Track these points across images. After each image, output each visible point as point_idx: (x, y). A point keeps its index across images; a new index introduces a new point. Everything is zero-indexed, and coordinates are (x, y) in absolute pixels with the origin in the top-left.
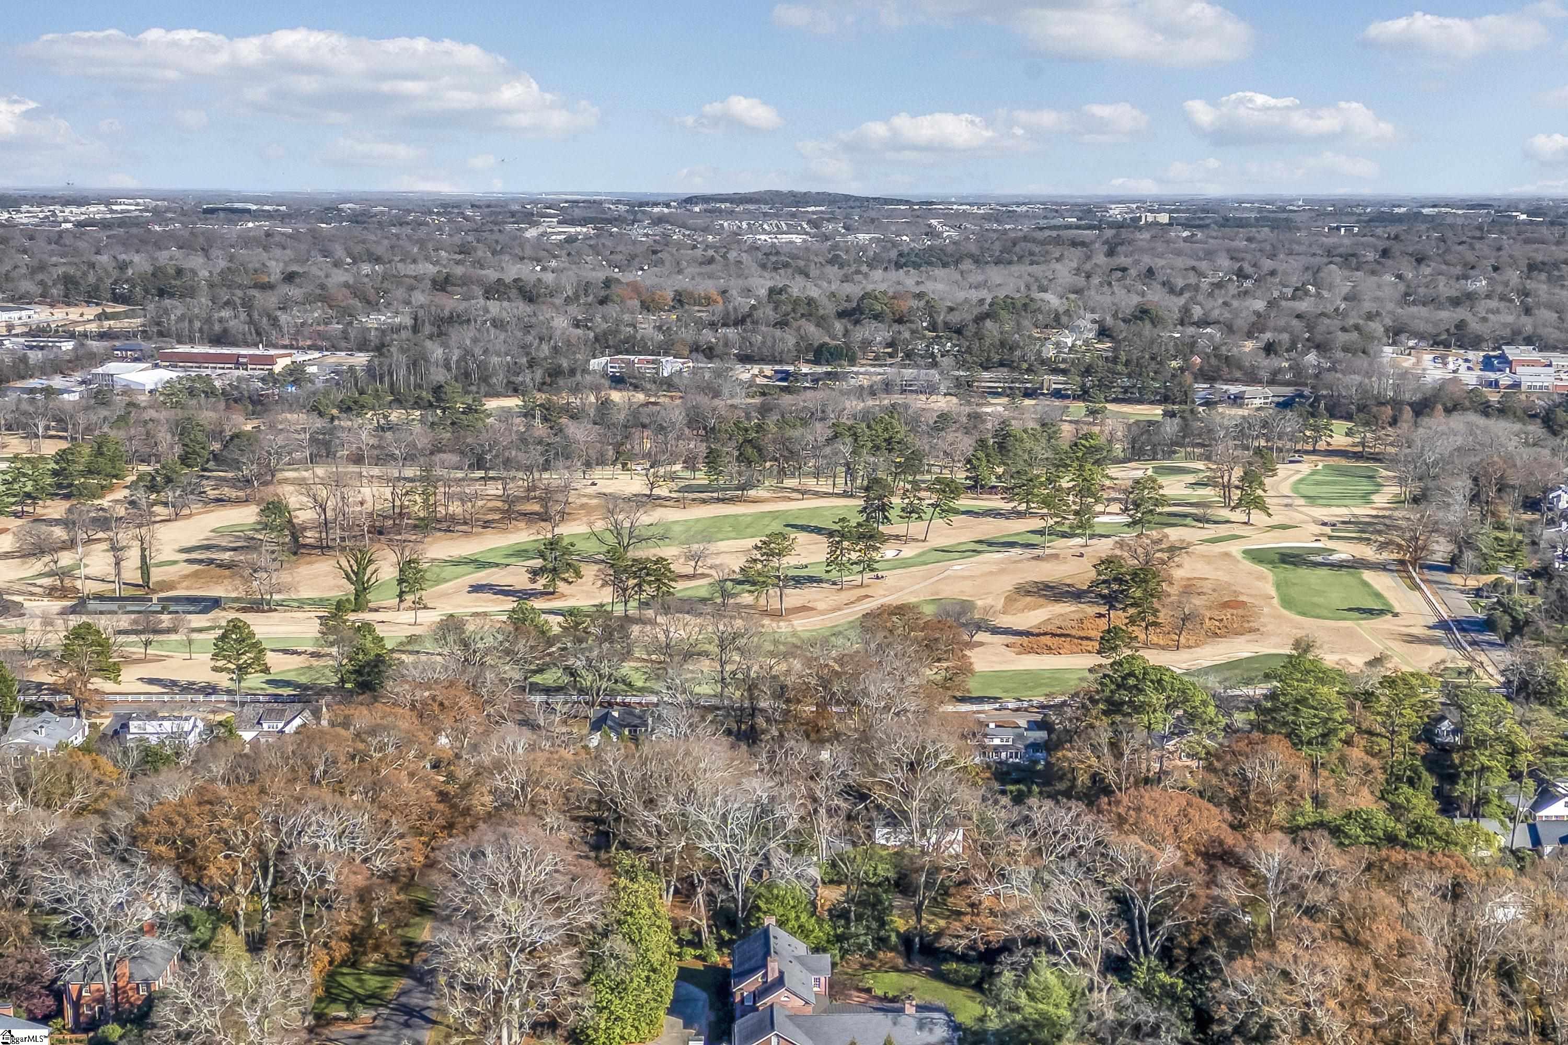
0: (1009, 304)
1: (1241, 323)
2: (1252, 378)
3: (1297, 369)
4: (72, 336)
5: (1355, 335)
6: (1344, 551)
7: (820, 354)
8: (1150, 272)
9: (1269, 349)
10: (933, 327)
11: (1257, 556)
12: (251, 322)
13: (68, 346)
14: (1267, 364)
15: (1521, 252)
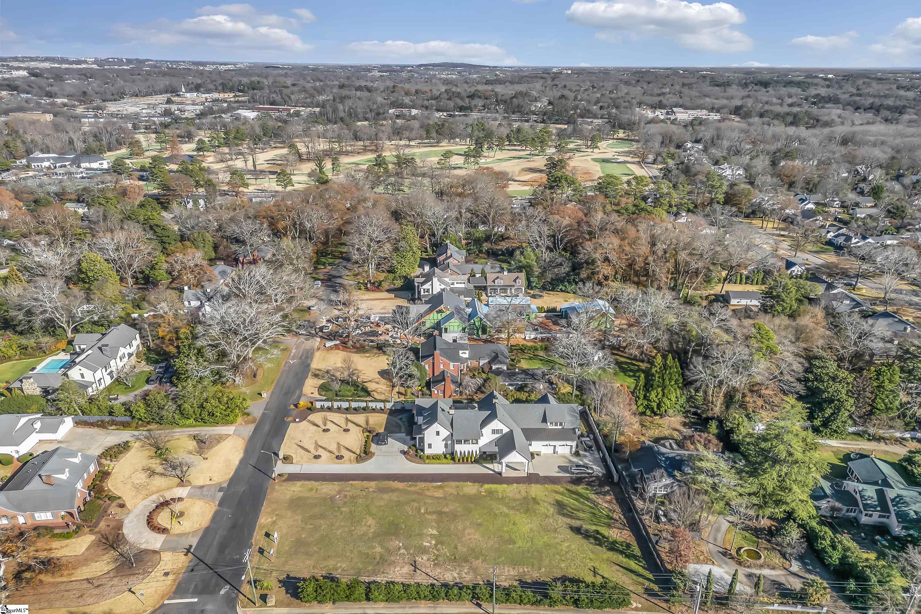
0: (521, 93)
1: (594, 100)
2: (595, 117)
3: (609, 114)
4: (226, 102)
5: (627, 104)
6: (621, 159)
7: (461, 109)
8: (565, 86)
9: (601, 108)
10: (497, 101)
11: (595, 160)
12: (282, 98)
13: (225, 105)
14: (600, 112)
15: (681, 81)
